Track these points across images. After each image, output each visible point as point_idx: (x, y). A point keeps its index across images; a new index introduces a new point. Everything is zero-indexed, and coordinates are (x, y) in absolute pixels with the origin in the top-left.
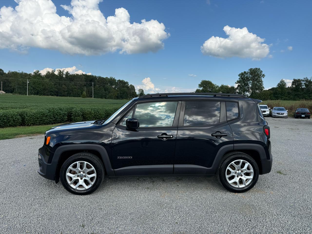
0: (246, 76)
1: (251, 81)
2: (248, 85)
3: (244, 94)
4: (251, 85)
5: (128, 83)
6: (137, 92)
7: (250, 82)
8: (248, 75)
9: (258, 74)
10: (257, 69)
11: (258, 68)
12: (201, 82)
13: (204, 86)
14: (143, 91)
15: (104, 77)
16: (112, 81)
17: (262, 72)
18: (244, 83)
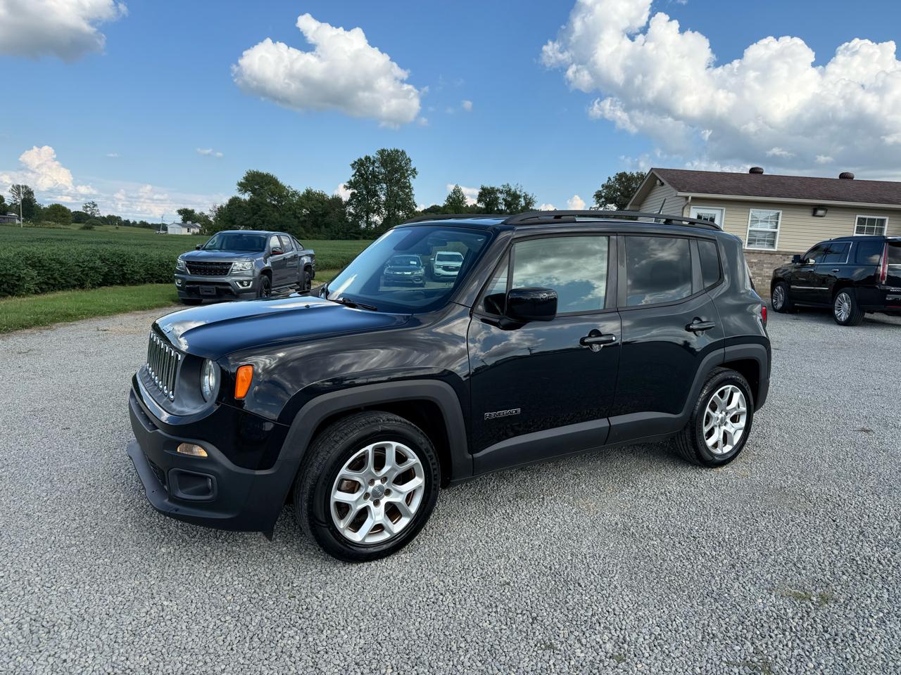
0: (371, 169)
1: (385, 186)
2: (378, 196)
3: (368, 218)
4: (384, 195)
7: (382, 188)
8: (376, 167)
9: (400, 165)
10: (397, 151)
11: (401, 150)
12: (245, 175)
13: (256, 189)
17: (410, 161)
18: (366, 188)
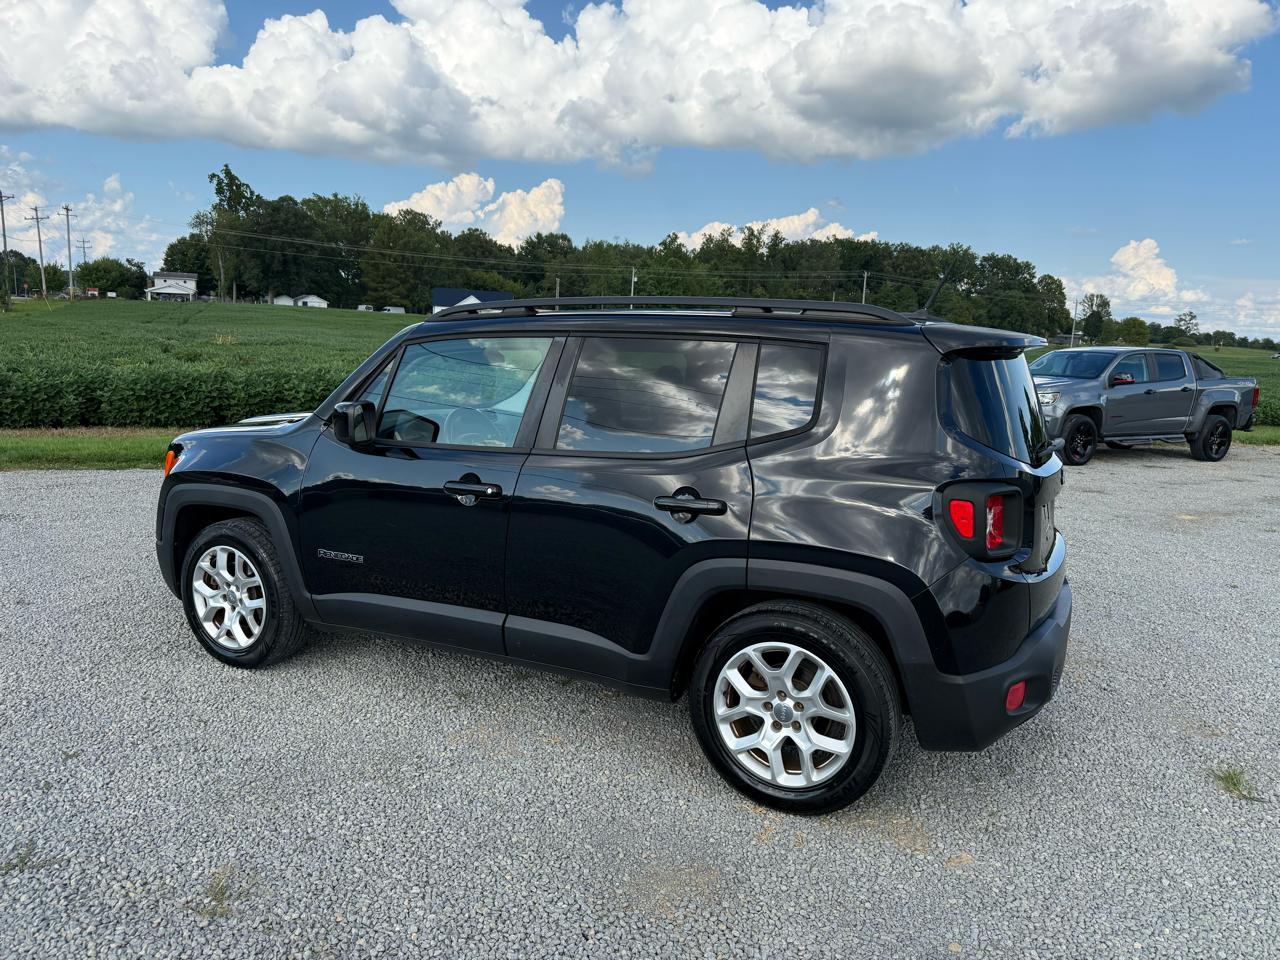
5: (1034, 267)
6: (1076, 310)
14: (1105, 304)
15: (925, 246)
16: (957, 263)
